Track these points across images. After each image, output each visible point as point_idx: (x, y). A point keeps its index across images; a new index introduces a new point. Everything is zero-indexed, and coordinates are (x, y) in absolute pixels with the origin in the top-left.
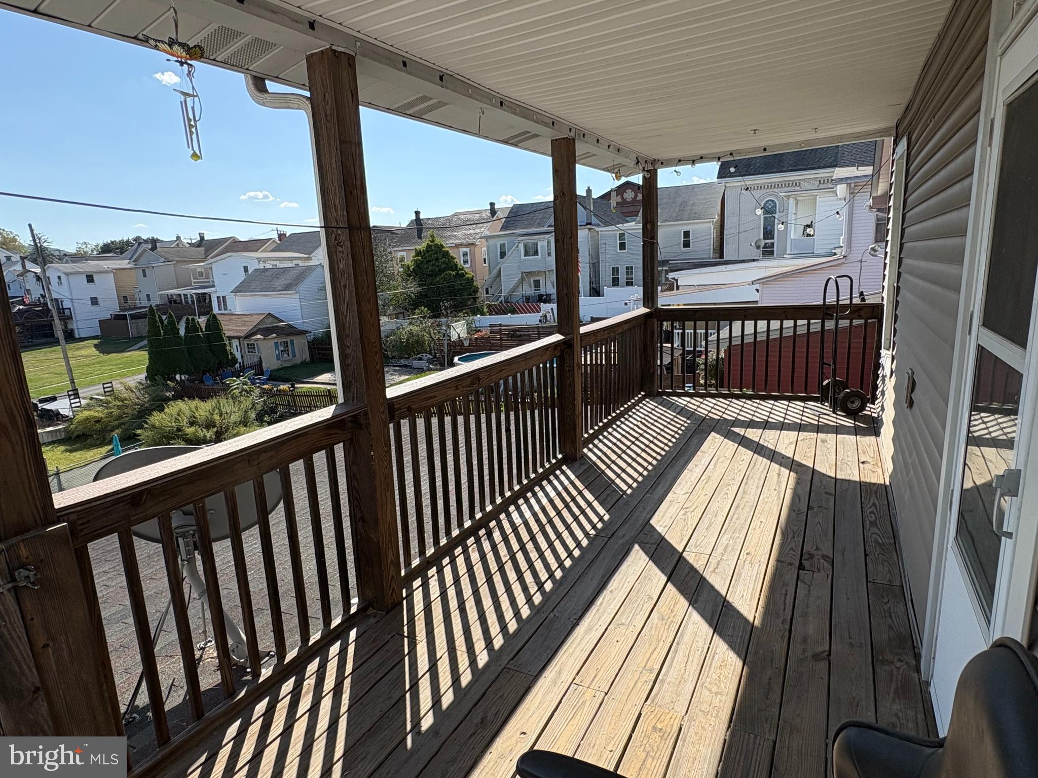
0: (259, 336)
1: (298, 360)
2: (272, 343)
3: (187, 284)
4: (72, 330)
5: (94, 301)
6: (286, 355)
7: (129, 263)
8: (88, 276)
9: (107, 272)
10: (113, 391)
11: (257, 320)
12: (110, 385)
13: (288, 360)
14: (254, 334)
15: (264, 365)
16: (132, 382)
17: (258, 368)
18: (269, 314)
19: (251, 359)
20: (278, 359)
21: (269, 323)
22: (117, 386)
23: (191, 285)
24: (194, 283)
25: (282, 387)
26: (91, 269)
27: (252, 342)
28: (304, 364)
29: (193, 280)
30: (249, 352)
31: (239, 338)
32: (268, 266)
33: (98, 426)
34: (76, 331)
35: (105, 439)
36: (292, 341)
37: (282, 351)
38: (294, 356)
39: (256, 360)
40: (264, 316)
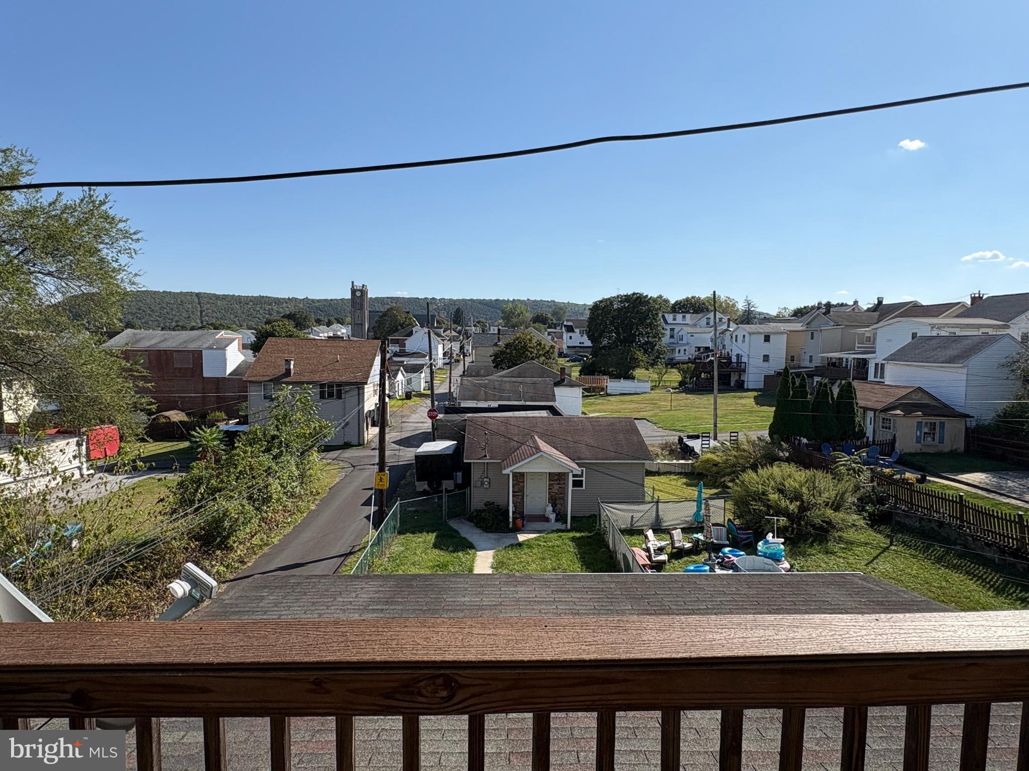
0: (898, 412)
1: (946, 448)
2: (915, 421)
3: (851, 349)
4: (743, 381)
5: (766, 358)
6: (929, 439)
7: (802, 326)
8: (765, 336)
9: (782, 333)
10: (737, 440)
11: (903, 392)
12: (736, 434)
13: (931, 445)
14: (894, 408)
15: (897, 445)
16: (754, 436)
17: (888, 448)
18: (920, 389)
19: (884, 436)
20: (918, 441)
21: (917, 398)
22: (742, 438)
23: (854, 350)
24: (858, 347)
25: (908, 475)
26: (770, 330)
27: (888, 417)
28: (953, 454)
29: (857, 345)
30: (883, 427)
31: (875, 410)
32: (943, 333)
33: (714, 469)
34: (746, 383)
35: (716, 482)
36: (942, 425)
37: (925, 433)
38: (941, 441)
39: (890, 437)
40: (912, 389)
